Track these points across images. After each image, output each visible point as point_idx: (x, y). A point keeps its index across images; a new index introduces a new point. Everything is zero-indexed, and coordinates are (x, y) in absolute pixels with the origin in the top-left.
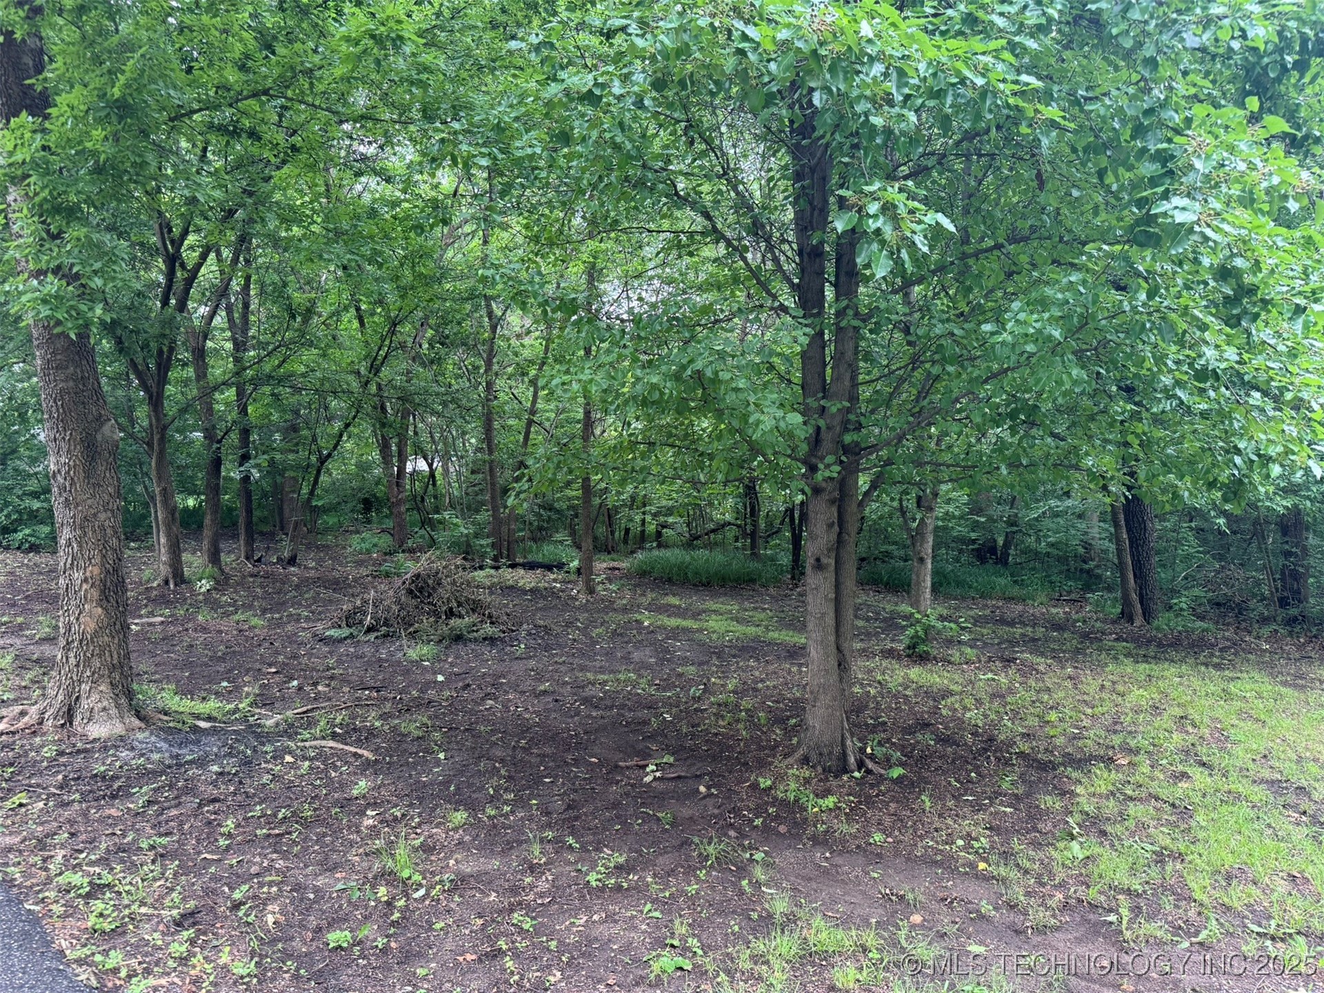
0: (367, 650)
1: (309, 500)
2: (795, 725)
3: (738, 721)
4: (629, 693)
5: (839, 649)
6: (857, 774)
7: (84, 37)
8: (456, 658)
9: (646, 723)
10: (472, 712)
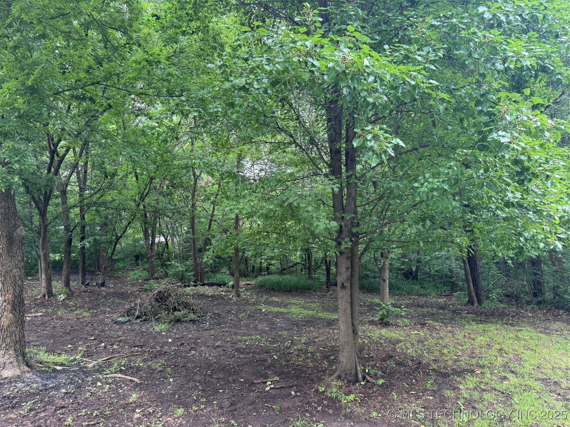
0: (137, 327)
1: (111, 257)
2: (333, 360)
3: (307, 358)
4: (257, 345)
5: (353, 325)
6: (363, 383)
7: (16, 59)
8: (177, 330)
9: (265, 360)
10: (185, 357)
